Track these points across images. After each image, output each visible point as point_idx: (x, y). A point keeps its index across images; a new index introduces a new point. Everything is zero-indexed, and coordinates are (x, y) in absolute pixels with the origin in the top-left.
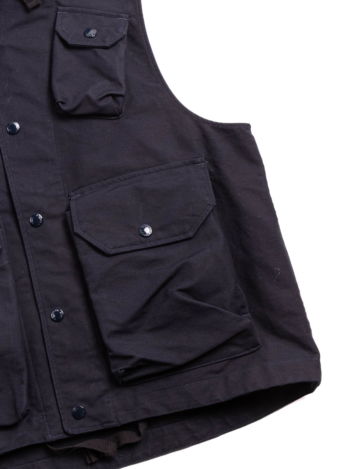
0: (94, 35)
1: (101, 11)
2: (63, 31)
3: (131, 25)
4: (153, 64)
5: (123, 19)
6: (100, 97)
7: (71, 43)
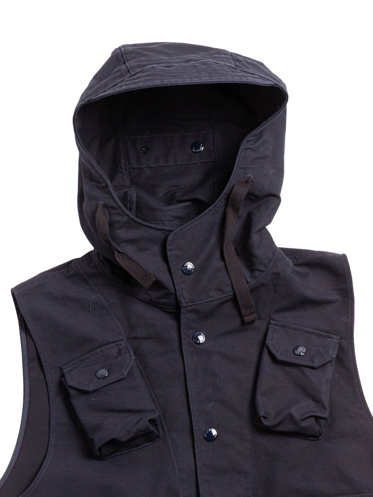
0: (303, 353)
1: (312, 330)
2: (273, 345)
3: (341, 347)
4: (359, 390)
5: (334, 340)
6: (304, 417)
7: (279, 359)
